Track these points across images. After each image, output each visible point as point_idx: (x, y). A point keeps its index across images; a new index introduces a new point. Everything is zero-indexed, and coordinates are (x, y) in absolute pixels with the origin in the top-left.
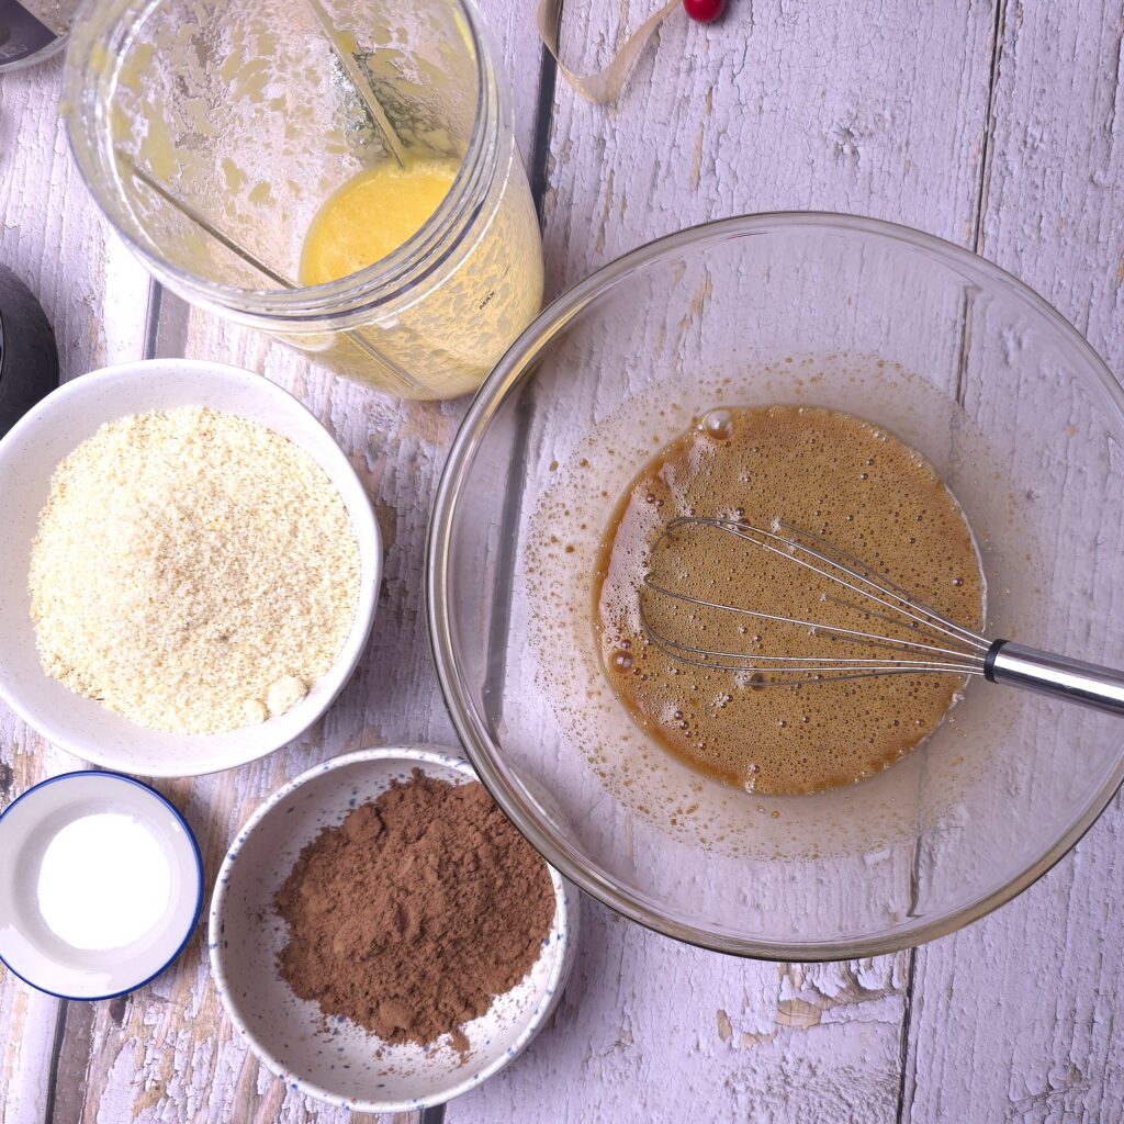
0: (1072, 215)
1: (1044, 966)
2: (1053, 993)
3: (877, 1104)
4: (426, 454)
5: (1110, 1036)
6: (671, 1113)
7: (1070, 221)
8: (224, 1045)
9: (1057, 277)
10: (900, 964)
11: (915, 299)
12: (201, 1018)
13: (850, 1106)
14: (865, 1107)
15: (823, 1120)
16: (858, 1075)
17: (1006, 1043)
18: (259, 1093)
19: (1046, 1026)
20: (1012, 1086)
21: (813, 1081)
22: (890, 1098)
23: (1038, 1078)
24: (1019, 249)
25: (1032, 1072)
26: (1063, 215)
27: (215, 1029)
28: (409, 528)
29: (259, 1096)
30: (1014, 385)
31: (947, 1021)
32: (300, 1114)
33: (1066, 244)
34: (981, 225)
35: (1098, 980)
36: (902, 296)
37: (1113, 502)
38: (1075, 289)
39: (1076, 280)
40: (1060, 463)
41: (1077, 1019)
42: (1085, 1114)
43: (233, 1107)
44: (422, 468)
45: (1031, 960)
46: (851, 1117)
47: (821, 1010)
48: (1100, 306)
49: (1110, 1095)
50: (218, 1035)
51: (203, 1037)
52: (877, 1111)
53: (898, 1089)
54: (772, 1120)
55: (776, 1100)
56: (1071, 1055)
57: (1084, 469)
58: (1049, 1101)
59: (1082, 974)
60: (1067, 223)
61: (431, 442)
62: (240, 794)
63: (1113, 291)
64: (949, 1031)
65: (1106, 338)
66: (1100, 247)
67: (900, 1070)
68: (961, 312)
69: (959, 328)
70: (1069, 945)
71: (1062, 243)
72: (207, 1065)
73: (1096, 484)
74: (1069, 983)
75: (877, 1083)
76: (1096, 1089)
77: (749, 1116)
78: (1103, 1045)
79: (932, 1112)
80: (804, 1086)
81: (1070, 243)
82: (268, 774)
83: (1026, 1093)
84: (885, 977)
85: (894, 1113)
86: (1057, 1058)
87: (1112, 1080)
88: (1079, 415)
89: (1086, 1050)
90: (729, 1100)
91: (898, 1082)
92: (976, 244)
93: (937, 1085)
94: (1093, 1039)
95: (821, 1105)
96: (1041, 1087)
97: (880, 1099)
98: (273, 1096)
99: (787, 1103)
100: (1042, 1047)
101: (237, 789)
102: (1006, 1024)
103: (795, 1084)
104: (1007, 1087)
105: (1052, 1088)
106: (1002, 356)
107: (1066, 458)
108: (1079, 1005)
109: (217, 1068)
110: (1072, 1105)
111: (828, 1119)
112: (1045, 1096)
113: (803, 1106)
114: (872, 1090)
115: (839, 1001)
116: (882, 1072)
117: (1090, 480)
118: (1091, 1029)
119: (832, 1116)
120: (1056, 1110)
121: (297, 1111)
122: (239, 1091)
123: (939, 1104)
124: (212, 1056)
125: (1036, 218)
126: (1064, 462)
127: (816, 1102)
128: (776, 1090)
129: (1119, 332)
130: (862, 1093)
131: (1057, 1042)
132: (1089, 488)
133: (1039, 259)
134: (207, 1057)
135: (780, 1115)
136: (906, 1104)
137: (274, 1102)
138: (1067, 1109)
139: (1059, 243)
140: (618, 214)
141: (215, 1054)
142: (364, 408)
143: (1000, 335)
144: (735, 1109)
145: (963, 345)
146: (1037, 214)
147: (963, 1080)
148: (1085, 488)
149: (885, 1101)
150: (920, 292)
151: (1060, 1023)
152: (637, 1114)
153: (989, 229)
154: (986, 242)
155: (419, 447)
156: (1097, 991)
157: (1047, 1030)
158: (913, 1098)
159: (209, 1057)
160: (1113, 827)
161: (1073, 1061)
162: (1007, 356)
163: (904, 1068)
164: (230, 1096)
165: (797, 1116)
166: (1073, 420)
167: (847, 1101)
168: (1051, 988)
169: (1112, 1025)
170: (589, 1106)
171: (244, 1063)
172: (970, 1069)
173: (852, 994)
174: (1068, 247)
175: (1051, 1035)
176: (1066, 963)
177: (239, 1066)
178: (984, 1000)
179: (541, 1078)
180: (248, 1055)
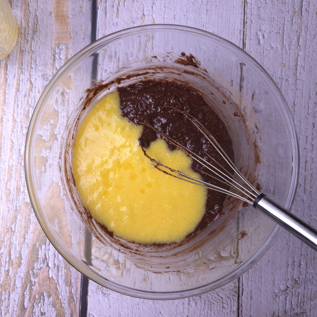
1: (283, 247)
2: (287, 256)
4: (67, 92)
5: (306, 269)
6: (163, 304)
8: (12, 292)
9: (273, 16)
10: (233, 248)
11: (226, 23)
12: (4, 284)
13: (222, 298)
14: (227, 298)
15: (213, 303)
16: (224, 288)
17: (272, 274)
18: (25, 307)
19: (285, 267)
20: (275, 287)
22: (235, 294)
23: (284, 284)
24: (259, 7)
25: (281, 283)
27: (9, 288)
28: (63, 117)
29: (25, 308)
30: (262, 51)
32: (39, 313)
33: (275, 4)
35: (302, 251)
36: (222, 23)
37: (300, 90)
38: (279, 19)
39: (279, 16)
40: (280, 78)
41: (295, 264)
42: (300, 295)
43: (17, 312)
44: (66, 97)
45: (279, 245)
46: (223, 302)
47: (209, 264)
48: (288, 25)
49: (307, 288)
50: (10, 289)
51: (5, 290)
52: (231, 299)
53: (238, 291)
54: (196, 304)
56: (294, 276)
57: (288, 79)
58: (288, 291)
59: (296, 249)
61: (68, 88)
62: (10, 209)
63: (292, 19)
64: (253, 271)
65: (290, 35)
66: (286, 4)
67: (238, 285)
68: (242, 26)
69: (242, 32)
70: (291, 240)
71: (274, 4)
72: (7, 299)
73: (293, 83)
74: (292, 252)
75: (230, 290)
76: (303, 286)
77: (189, 304)
78: (304, 272)
79: (249, 298)
81: (276, 4)
82: (19, 202)
83: (280, 290)
84: (229, 252)
85: (237, 299)
86: (289, 277)
87: (308, 283)
88: (285, 60)
89: (299, 274)
91: (237, 289)
92: (245, 6)
93: (250, 289)
94: (301, 270)
95: (212, 298)
96: (285, 287)
98: (30, 308)
99: (201, 298)
100: (284, 274)
101: (9, 207)
102: (272, 267)
104: (273, 288)
105: (288, 287)
106: (257, 41)
107: (282, 76)
108: (296, 259)
109: (11, 300)
110: (295, 292)
111: (215, 303)
112: (286, 290)
113: (206, 299)
114: (229, 292)
115: (214, 261)
116: (232, 286)
117: (291, 82)
118: (300, 267)
119: (216, 301)
120: (290, 294)
121: (38, 312)
122: (19, 307)
123: (251, 295)
124: (9, 296)
126: (281, 77)
127: (211, 298)
129: (295, 33)
130: (225, 293)
131: (289, 272)
132: (290, 85)
133: (266, 10)
134: (7, 297)
135: (199, 302)
136: (240, 296)
137: (30, 310)
138: (294, 294)
139: (273, 4)
140: (123, 4)
141: (9, 295)
142: (42, 76)
143: (257, 34)
144: (184, 302)
145: (244, 39)
147: (259, 287)
148: (289, 85)
149: (233, 295)
150: (228, 20)
151: (290, 266)
152: (151, 306)
154: (248, 5)
155: (64, 90)
156: (301, 254)
157: (286, 268)
158: (243, 294)
159: (8, 297)
160: (303, 200)
161: (295, 278)
162: (259, 41)
163: (239, 284)
164: (16, 309)
165: (205, 303)
166: (284, 62)
167: (221, 296)
168: (286, 254)
169: (307, 265)
170: (135, 304)
171: (19, 298)
172: (261, 283)
173: (219, 258)
174: (276, 5)
175: (287, 270)
176: (290, 246)
177: (18, 299)
178: (264, 260)
179: (118, 296)
180: (21, 295)
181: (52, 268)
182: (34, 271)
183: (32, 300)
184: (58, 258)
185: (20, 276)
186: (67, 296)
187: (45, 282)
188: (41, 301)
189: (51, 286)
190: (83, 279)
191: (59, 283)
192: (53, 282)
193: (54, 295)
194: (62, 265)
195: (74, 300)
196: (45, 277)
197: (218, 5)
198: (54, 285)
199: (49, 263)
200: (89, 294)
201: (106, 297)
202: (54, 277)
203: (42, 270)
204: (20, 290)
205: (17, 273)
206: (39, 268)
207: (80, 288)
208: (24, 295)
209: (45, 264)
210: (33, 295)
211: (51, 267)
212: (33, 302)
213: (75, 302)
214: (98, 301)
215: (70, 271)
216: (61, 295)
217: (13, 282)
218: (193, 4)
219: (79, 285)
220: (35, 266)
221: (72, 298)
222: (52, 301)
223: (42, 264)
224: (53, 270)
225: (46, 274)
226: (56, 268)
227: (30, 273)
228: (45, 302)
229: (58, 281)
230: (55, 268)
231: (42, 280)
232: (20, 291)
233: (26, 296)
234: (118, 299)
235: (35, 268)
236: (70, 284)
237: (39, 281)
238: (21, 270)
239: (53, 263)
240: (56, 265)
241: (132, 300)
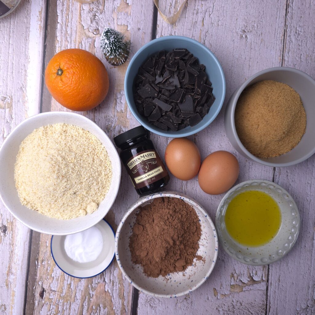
0: (310, 54)
1: (306, 272)
2: (308, 280)
3: (259, 313)
4: (123, 130)
7: (310, 55)
8: (73, 303)
10: (265, 273)
12: (66, 296)
16: (254, 305)
17: (295, 294)
19: (306, 289)
20: (297, 306)
21: (241, 307)
22: (263, 311)
23: (304, 303)
24: (295, 64)
26: (308, 54)
27: (70, 299)
31: (278, 289)
33: (309, 62)
34: (283, 57)
39: (311, 73)
45: (302, 270)
47: (243, 287)
50: (71, 300)
51: (67, 301)
53: (265, 308)
55: (231, 313)
56: (314, 297)
58: (308, 310)
60: (309, 56)
61: (124, 127)
64: (279, 292)
67: (266, 303)
70: (312, 266)
71: (308, 62)
72: (68, 309)
74: (313, 277)
75: (259, 307)
80: (239, 309)
81: (310, 62)
83: (301, 308)
84: (260, 277)
86: (310, 298)
90: (217, 313)
91: (265, 306)
92: (282, 63)
93: (276, 307)
95: (244, 314)
96: (305, 306)
97: (260, 311)
99: (234, 314)
100: (306, 295)
102: (295, 289)
103: (236, 308)
105: (309, 306)
109: (71, 310)
112: (307, 308)
114: (258, 309)
115: (248, 284)
116: (261, 304)
120: (310, 312)
123: (277, 312)
124: (70, 307)
125: (300, 55)
127: (242, 313)
128: (231, 310)
130: (255, 310)
131: (310, 293)
133: (301, 67)
134: (68, 307)
136: (268, 312)
138: (313, 312)
139: (307, 62)
141: (70, 306)
142: (105, 117)
146: (300, 54)
147: (283, 305)
149: (262, 312)
151: (310, 288)
153: (286, 58)
154: (285, 62)
155: (121, 128)
158: (270, 311)
159: (69, 307)
167: (251, 312)
168: (308, 278)
171: (79, 308)
172: (285, 302)
173: (252, 282)
174: (309, 63)
175: (308, 291)
176: (312, 271)
177: (77, 309)
178: (289, 282)
179: (164, 309)
180: (80, 306)
181: (108, 283)
182: (92, 285)
183: (90, 310)
184: (114, 275)
185: (80, 289)
186: (120, 308)
187: (102, 295)
188: (98, 311)
189: (107, 298)
190: (134, 293)
191: (113, 296)
192: (109, 295)
193: (108, 307)
194: (116, 280)
195: (126, 311)
196: (102, 291)
197: (259, 62)
198: (109, 297)
199: (106, 278)
200: (138, 306)
201: (153, 309)
202: (109, 291)
203: (99, 285)
204: (80, 301)
205: (78, 286)
206: (97, 282)
207: (131, 301)
208: (83, 305)
209: (102, 280)
210: (91, 305)
211: (107, 282)
212: (90, 312)
213: (127, 313)
214: (146, 313)
215: (123, 286)
216: (115, 306)
217: (74, 295)
218: (238, 60)
219: (131, 298)
220: (94, 281)
221: (124, 309)
222: (107, 312)
223: (99, 279)
224: (109, 285)
225: (102, 288)
226: (111, 283)
227: (89, 286)
228: (101, 313)
229: (113, 294)
230: (110, 283)
231: (99, 293)
232: (79, 302)
233: (85, 306)
234: (163, 312)
235: (94, 283)
236: (123, 297)
237: (96, 294)
238: (82, 284)
239: (109, 279)
240: (112, 280)
241: (175, 313)
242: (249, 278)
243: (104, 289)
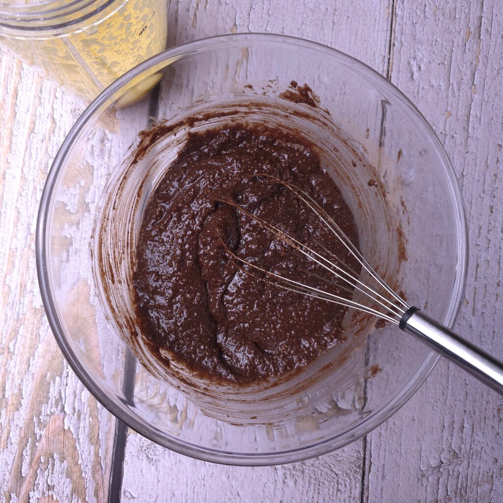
0: (442, 4)
1: (437, 399)
2: (442, 413)
3: (351, 473)
4: (108, 138)
5: (472, 435)
6: (242, 481)
7: (441, 7)
8: (3, 451)
9: (435, 37)
10: (358, 395)
11: (363, 45)
13: (337, 475)
14: (345, 475)
15: (323, 483)
16: (341, 459)
17: (418, 440)
18: (23, 475)
19: (439, 430)
20: (421, 461)
21: (317, 462)
22: (358, 470)
23: (435, 457)
24: (414, 22)
25: (432, 455)
26: (437, 4)
28: (100, 176)
29: (23, 477)
30: (416, 91)
31: (387, 429)
32: (45, 486)
33: (439, 19)
34: (394, 10)
35: (466, 405)
36: (355, 43)
37: (472, 153)
38: (444, 43)
39: (444, 39)
40: (441, 133)
41: (455, 426)
42: (460, 476)
43: (10, 483)
44: (107, 145)
45: (430, 395)
46: (338, 481)
47: (319, 419)
48: (457, 52)
49: (473, 465)
52: (351, 477)
53: (362, 465)
54: (296, 483)
55: (298, 473)
56: (453, 445)
57: (455, 136)
58: (441, 470)
59: (457, 402)
60: (439, 9)
61: (111, 131)
62: (9, 317)
63: (464, 44)
65: (461, 68)
66: (456, 21)
67: (363, 456)
68: (387, 51)
69: (386, 60)
70: (450, 387)
71: (437, 19)
73: (462, 143)
74: (450, 407)
75: (351, 462)
76: (465, 462)
77: (284, 482)
78: (468, 440)
79: (380, 477)
80: (312, 465)
81: (441, 18)
82: (23, 306)
83: (429, 466)
84: (351, 403)
85: (360, 478)
86: (445, 447)
87: (474, 458)
88: (452, 106)
89: (460, 443)
90: (273, 473)
91: (362, 462)
92: (392, 19)
93: (382, 462)
94: (464, 436)
95: (322, 475)
96: (437, 462)
97: (353, 471)
98: (30, 477)
99: (303, 474)
100: (437, 442)
101: (7, 315)
102: (418, 429)
103: (307, 464)
104: (419, 463)
105: (442, 463)
106: (410, 75)
107: (445, 130)
108: (456, 419)
110: (453, 471)
111: (326, 482)
112: (439, 467)
113: (312, 476)
114: (348, 466)
115: (328, 415)
116: (353, 457)
117: (458, 141)
118: (462, 431)
119: (328, 480)
120: (445, 474)
121: (44, 485)
122: (12, 475)
123: (384, 472)
125: (423, 6)
126: (444, 132)
127: (319, 474)
128: (297, 467)
129: (468, 65)
130: (343, 468)
131: (445, 438)
132: (457, 145)
133: (425, 28)
135: (300, 481)
136: (367, 473)
137: (31, 480)
138: (451, 473)
139: (435, 19)
140: (203, 7)
142: (71, 111)
143: (409, 63)
144: (276, 479)
145: (388, 70)
146: (424, 4)
147: (396, 460)
148: (456, 145)
149: (355, 472)
150: (365, 41)
151: (446, 428)
152: (224, 482)
153: (399, 12)
154: (397, 19)
155: (105, 134)
156: (465, 411)
157: (439, 432)
158: (370, 470)
160: (471, 326)
161: (453, 448)
162: (412, 75)
163: (365, 455)
164: (7, 477)
165: (309, 481)
166: (449, 109)
167: (335, 473)
168: (441, 410)
169: (473, 429)
170: (199, 479)
171: (14, 460)
172: (399, 453)
173: (335, 411)
174: (440, 21)
175: (442, 435)
176: (448, 397)
177: (12, 461)
178: (406, 417)
179: (172, 465)
180: (17, 456)
181: (69, 415)
182: (41, 417)
183: (35, 465)
184: (81, 400)
185: (17, 425)
186: (90, 461)
187: (57, 437)
188: (49, 467)
189: (67, 443)
190: (117, 434)
191: (79, 439)
192: (70, 436)
193: (69, 458)
194: (85, 410)
195: (102, 468)
196: (58, 429)
197: (350, 17)
198: (71, 441)
199: (66, 405)
200: (126, 459)
201: (153, 464)
202: (72, 429)
203: (53, 417)
204: (16, 447)
205: (13, 420)
206: (49, 413)
207: (112, 449)
208: (22, 455)
209: (59, 408)
210: (37, 456)
211: (68, 413)
212: (35, 468)
213: (104, 472)
214: (139, 471)
215: (98, 421)
216: (82, 459)
217: (6, 435)
218: (312, 13)
219: (111, 443)
220: (43, 410)
221: (98, 464)
222: (67, 468)
223: (53, 408)
224: (71, 418)
225: (59, 424)
226: (76, 414)
227: (34, 420)
228: (55, 469)
229: (78, 435)
230: (74, 415)
231: (52, 432)
232: (15, 449)
233: (25, 457)
234: (171, 470)
235: (43, 413)
236: (97, 442)
237: (47, 435)
238: (21, 415)
239: (71, 407)
240: (77, 410)
241: (193, 472)
242: (330, 403)
243: (62, 425)
